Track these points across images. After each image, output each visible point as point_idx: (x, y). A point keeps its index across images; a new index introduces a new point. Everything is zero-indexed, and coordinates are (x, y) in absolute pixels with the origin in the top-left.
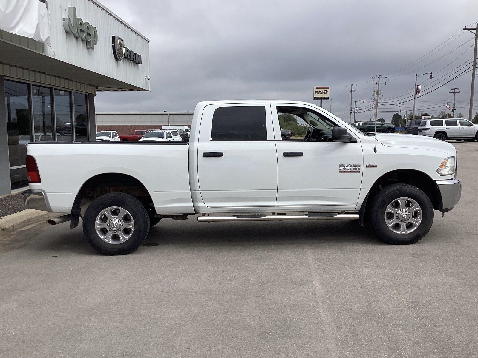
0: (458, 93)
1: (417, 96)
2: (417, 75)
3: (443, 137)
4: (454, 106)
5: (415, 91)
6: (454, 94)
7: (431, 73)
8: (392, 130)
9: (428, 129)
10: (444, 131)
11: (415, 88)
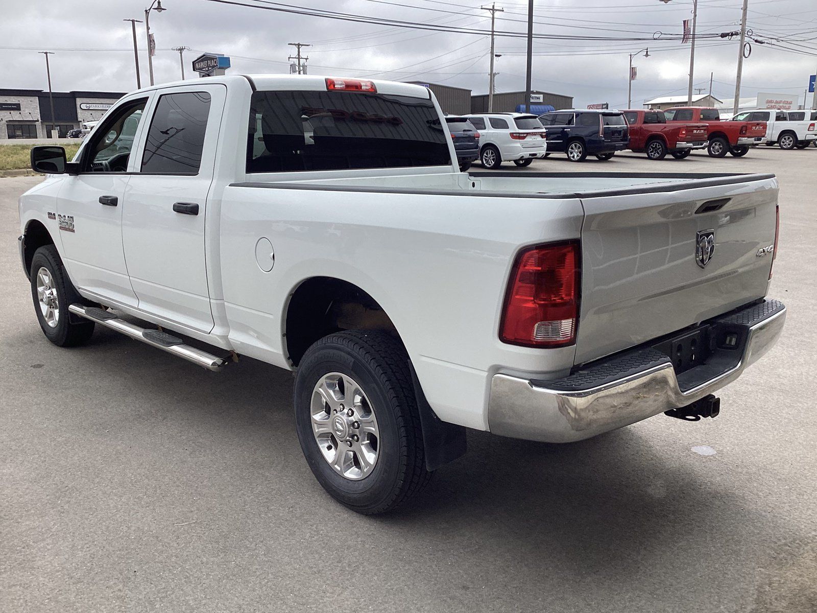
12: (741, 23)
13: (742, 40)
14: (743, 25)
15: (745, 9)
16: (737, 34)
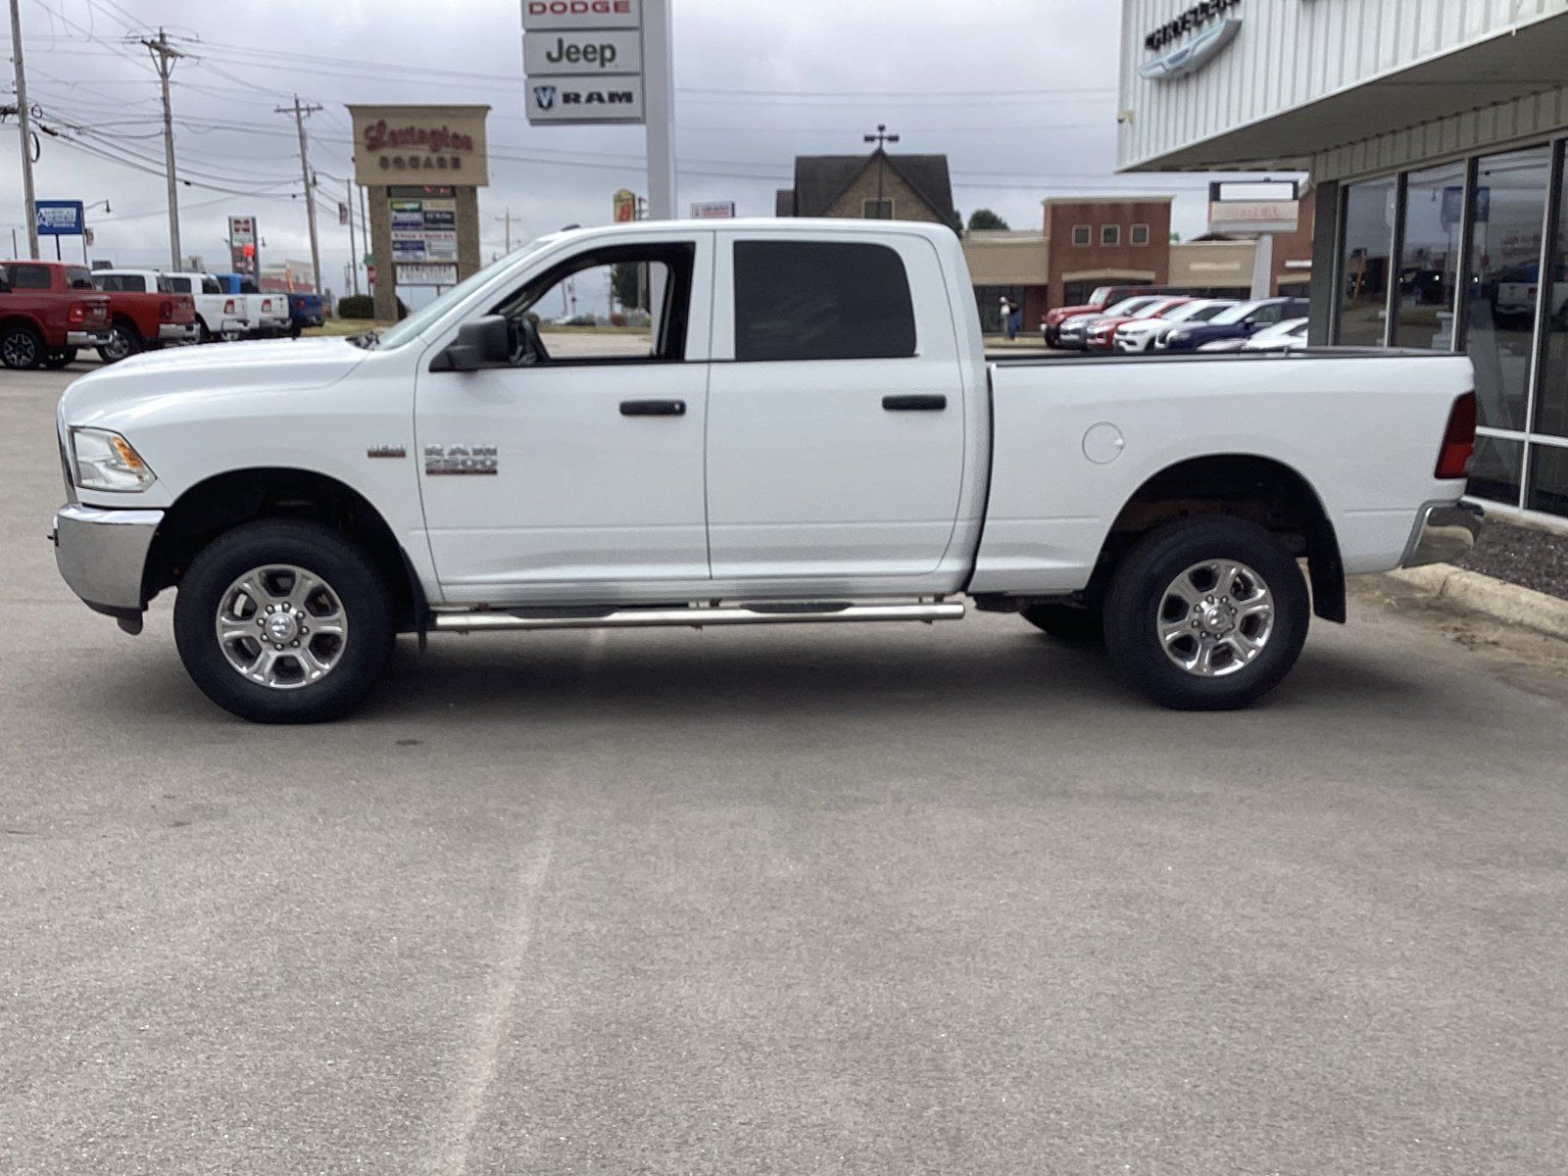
12: (15, 88)
13: (23, 126)
14: (21, 92)
15: (19, 62)
16: (13, 112)
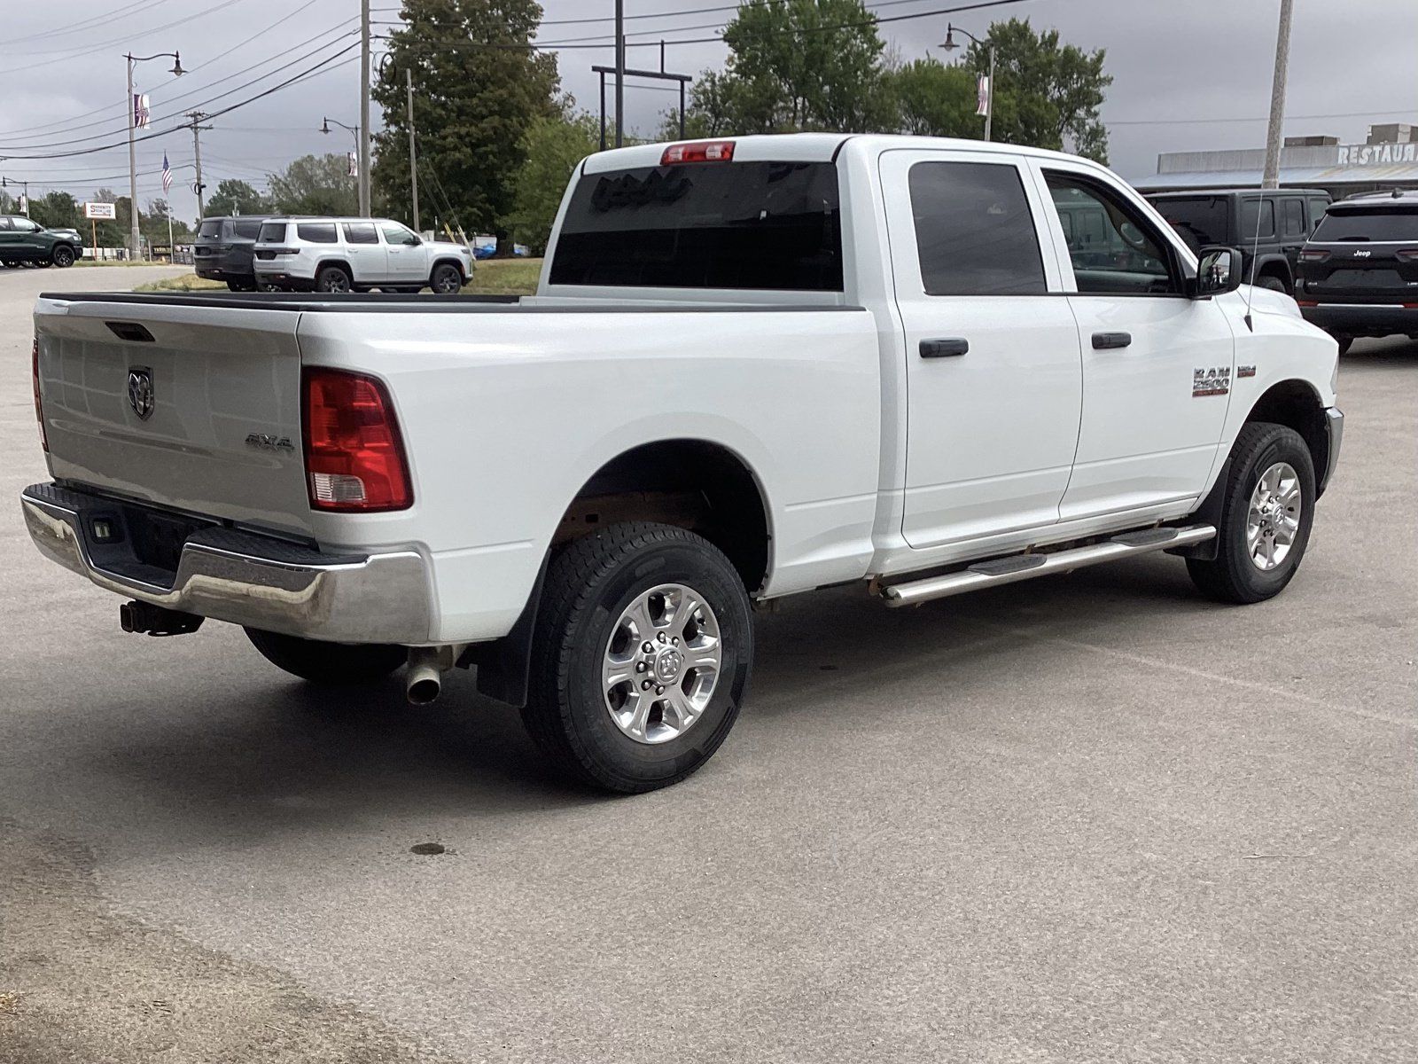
0: (207, 128)
1: (138, 133)
2: (130, 58)
3: (339, 280)
4: (199, 173)
5: (131, 113)
6: (196, 133)
7: (177, 56)
8: (74, 249)
9: (296, 252)
10: (343, 258)
11: (130, 104)
